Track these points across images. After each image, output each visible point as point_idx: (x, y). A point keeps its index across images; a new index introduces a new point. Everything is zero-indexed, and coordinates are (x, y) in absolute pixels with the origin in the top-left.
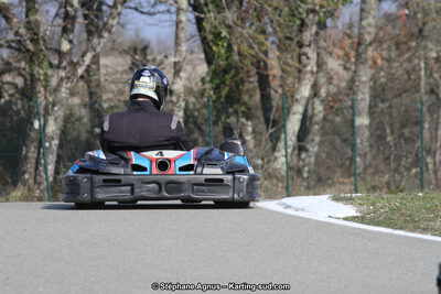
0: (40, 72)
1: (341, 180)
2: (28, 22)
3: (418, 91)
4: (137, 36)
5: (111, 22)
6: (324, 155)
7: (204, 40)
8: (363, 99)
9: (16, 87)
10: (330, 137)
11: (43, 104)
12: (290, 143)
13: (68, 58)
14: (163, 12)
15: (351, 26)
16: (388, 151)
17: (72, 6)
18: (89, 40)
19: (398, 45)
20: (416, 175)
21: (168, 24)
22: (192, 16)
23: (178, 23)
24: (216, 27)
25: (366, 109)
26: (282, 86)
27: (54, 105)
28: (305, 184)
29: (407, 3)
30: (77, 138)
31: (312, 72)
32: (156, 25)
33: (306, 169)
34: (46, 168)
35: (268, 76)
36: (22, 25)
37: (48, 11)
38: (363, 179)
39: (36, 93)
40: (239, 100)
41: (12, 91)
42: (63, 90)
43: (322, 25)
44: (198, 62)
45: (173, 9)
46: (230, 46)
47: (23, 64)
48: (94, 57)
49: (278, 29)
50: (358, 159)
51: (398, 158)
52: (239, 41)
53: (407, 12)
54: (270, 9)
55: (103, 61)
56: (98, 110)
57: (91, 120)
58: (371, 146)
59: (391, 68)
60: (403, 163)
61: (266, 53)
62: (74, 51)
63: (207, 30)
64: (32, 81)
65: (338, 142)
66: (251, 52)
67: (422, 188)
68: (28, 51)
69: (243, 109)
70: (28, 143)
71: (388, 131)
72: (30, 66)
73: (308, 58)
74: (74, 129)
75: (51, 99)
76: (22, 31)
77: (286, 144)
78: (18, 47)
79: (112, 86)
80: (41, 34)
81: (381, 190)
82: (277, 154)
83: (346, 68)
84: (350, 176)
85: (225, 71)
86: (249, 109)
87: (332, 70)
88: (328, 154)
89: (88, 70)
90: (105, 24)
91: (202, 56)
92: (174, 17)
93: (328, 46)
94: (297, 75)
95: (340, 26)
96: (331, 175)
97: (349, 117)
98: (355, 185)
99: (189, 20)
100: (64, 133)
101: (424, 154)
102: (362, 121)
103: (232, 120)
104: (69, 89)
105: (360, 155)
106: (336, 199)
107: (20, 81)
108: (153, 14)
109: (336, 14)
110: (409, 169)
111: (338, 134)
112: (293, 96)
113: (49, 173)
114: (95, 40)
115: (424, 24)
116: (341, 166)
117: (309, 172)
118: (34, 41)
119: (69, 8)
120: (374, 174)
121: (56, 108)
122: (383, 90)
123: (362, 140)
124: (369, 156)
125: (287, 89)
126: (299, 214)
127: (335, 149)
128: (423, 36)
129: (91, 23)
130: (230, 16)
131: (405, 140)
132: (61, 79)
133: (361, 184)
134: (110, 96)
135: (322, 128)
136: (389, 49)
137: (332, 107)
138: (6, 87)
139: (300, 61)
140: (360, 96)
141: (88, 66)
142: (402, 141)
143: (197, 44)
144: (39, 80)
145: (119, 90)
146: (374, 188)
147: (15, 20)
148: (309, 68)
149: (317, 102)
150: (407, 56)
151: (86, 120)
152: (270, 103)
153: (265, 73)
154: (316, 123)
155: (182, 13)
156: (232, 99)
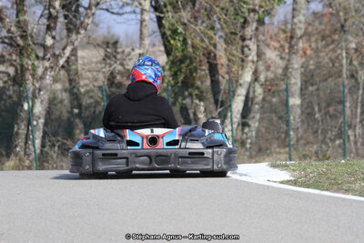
3: (341, 76)
20: (339, 145)
29: (330, 4)
60: (329, 136)
101: (346, 128)
115: (346, 20)
131: (331, 117)
142: (328, 117)
150: (331, 47)
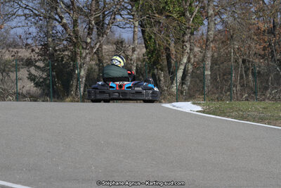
0: (78, 51)
1: (199, 96)
2: (74, 31)
3: (230, 61)
5: (107, 31)
6: (192, 86)
7: (144, 39)
9: (69, 56)
10: (195, 79)
11: (79, 64)
13: (89, 45)
14: (129, 27)
16: (218, 85)
17: (92, 24)
18: (98, 38)
19: (222, 43)
20: (229, 95)
21: (131, 32)
22: (140, 29)
23: (134, 32)
24: (149, 34)
25: (209, 68)
26: (175, 58)
28: (184, 98)
31: (188, 53)
32: (126, 32)
33: (185, 92)
34: (80, 89)
35: (170, 54)
36: (71, 32)
38: (208, 96)
39: (77, 59)
40: (158, 63)
41: (67, 58)
42: (87, 58)
43: (192, 34)
44: (142, 48)
45: (132, 26)
46: (155, 41)
47: (72, 47)
48: (100, 45)
49: (174, 35)
50: (206, 88)
51: (222, 88)
52: (158, 39)
54: (171, 27)
55: (104, 47)
57: (99, 71)
58: (211, 83)
60: (224, 90)
61: (169, 45)
62: (92, 42)
63: (146, 35)
64: (75, 54)
65: (198, 81)
66: (163, 44)
68: (74, 42)
69: (160, 67)
70: (73, 79)
71: (218, 77)
72: (75, 48)
73: (186, 47)
74: (92, 74)
75: (82, 62)
76: (72, 34)
77: (177, 82)
78: (70, 40)
79: (107, 56)
80: (79, 35)
81: (215, 101)
82: (173, 85)
83: (200, 52)
84: (202, 95)
85: (153, 52)
86: (162, 67)
87: (196, 52)
88: (194, 85)
90: (105, 32)
91: (144, 45)
92: (133, 29)
93: (194, 42)
94: (182, 54)
95: (199, 34)
96: (195, 94)
97: (203, 71)
98: (204, 98)
99: (139, 31)
100: (88, 76)
101: (232, 86)
102: (208, 73)
103: (156, 71)
104: (90, 58)
105: (206, 86)
106: (194, 104)
108: (124, 28)
109: (198, 29)
110: (226, 93)
111: (198, 78)
112: (180, 62)
113: (81, 91)
114: (101, 38)
118: (76, 38)
119: (90, 25)
121: (84, 65)
122: (216, 60)
123: (208, 82)
124: (210, 87)
125: (178, 59)
127: (197, 84)
128: (232, 39)
129: (99, 31)
130: (155, 29)
131: (225, 81)
132: (87, 54)
133: (206, 98)
134: (107, 61)
135: (191, 75)
136: (219, 44)
137: (196, 67)
138: (65, 56)
139: (183, 48)
140: (207, 63)
141: (98, 49)
143: (142, 40)
144: (78, 54)
146: (212, 100)
147: (69, 30)
148: (187, 51)
149: (190, 65)
150: (226, 47)
151: (97, 70)
152: (171, 65)
154: (189, 73)
155: (136, 28)
156: (156, 63)
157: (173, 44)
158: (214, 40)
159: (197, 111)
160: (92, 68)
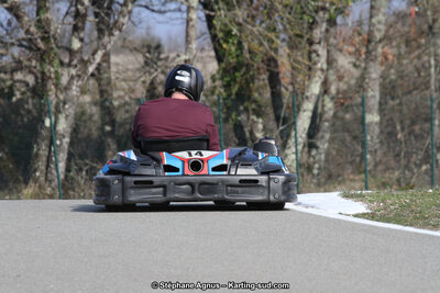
0: (51, 70)
1: (352, 177)
2: (39, 21)
3: (428, 88)
4: (148, 34)
5: (121, 20)
6: (334, 153)
7: (214, 38)
8: (374, 97)
9: (27, 85)
10: (341, 134)
11: (54, 102)
12: (300, 140)
13: (78, 56)
14: (174, 10)
15: (360, 23)
16: (398, 148)
17: (83, 4)
18: (99, 38)
19: (408, 43)
20: (426, 172)
21: (179, 21)
22: (202, 14)
23: (188, 21)
24: (226, 25)
25: (377, 107)
26: (292, 84)
27: (65, 103)
28: (315, 181)
29: (416, 1)
30: (89, 136)
31: (322, 70)
32: (167, 23)
33: (317, 166)
34: (56, 166)
35: (278, 73)
36: (33, 24)
37: (58, 10)
38: (374, 177)
39: (47, 91)
40: (249, 98)
41: (23, 89)
42: (74, 88)
43: (332, 22)
44: (209, 59)
45: (184, 8)
46: (240, 43)
47: (34, 63)
48: (105, 55)
49: (288, 26)
50: (368, 156)
51: (408, 155)
52: (249, 38)
53: (417, 9)
54: (280, 7)
55: (113, 59)
56: (108, 108)
57: (102, 118)
58: (381, 142)
59: (401, 65)
60: (413, 160)
61: (276, 50)
62: (85, 49)
63: (218, 28)
64: (43, 79)
65: (348, 139)
66: (261, 49)
67: (432, 184)
68: (39, 49)
69: (254, 106)
70: (39, 140)
71: (398, 128)
72: (41, 65)
73: (318, 55)
74: (85, 127)
75: (61, 97)
76: (33, 29)
77: (296, 141)
78: (29, 45)
79: (123, 83)
80: (52, 33)
81: (391, 187)
82: (287, 151)
83: (355, 65)
84: (360, 173)
85: (236, 69)
86: (259, 106)
87: (342, 67)
88: (338, 151)
89: (98, 68)
90: (116, 22)
91: (213, 53)
92: (185, 15)
93: (338, 43)
94: (307, 72)
95: (350, 24)
96: (341, 172)
97: (360, 114)
98: (366, 182)
99: (199, 18)
100: (75, 131)
101: (435, 151)
102: (373, 118)
103: (243, 117)
104: (80, 87)
105: (370, 152)
106: (346, 196)
107: (31, 79)
108: (164, 12)
109: (347, 12)
110: (419, 166)
111: (348, 131)
112: (303, 94)
113: (60, 171)
114: (106, 39)
116: (351, 163)
117: (319, 169)
118: (45, 39)
119: (79, 7)
120: (385, 171)
121: (67, 106)
122: (393, 87)
123: (373, 138)
124: (379, 153)
125: (297, 86)
126: (309, 211)
127: (346, 146)
128: (434, 34)
129: (102, 21)
130: (241, 14)
131: (416, 137)
132: (72, 78)
133: (371, 180)
134: (122, 93)
135: (333, 125)
136: (398, 46)
137: (342, 104)
138: (17, 84)
139: (310, 59)
140: (370, 93)
141: (99, 64)
142: (413, 138)
143: (207, 42)
144: (50, 78)
145: (130, 88)
146: (384, 185)
147: (26, 18)
148: (319, 65)
149: (327, 99)
150: (416, 53)
151: (96, 117)
152: (281, 101)
153: (276, 70)
154: (326, 121)
155: (192, 11)
156: (243, 96)
157: (284, 50)
158: (387, 38)
159: (356, 216)
160: (83, 113)
